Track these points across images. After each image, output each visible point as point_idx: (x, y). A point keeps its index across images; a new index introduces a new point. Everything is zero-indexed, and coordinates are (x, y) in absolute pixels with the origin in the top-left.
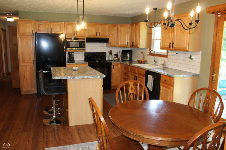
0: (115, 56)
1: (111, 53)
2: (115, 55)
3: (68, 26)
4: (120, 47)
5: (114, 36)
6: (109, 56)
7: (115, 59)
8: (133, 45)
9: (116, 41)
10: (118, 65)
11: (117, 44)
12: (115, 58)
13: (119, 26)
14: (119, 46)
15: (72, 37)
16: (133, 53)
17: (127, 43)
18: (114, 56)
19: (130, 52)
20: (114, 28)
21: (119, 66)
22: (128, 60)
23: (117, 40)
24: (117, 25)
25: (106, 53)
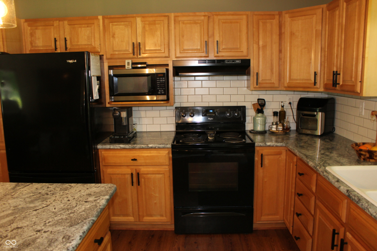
0: (276, 119)
1: (260, 107)
2: (275, 114)
3: (114, 27)
4: (291, 88)
5: (268, 52)
6: (254, 119)
7: (274, 129)
8: (335, 83)
9: (276, 69)
10: (280, 154)
11: (280, 80)
12: (275, 126)
13: (287, 18)
14: (286, 85)
15: (127, 61)
16: (338, 108)
17: (315, 74)
18: (271, 119)
19: (327, 105)
20: (268, 25)
21: (283, 156)
22: (319, 133)
23: (279, 65)
24: (280, 14)
25: (244, 107)
